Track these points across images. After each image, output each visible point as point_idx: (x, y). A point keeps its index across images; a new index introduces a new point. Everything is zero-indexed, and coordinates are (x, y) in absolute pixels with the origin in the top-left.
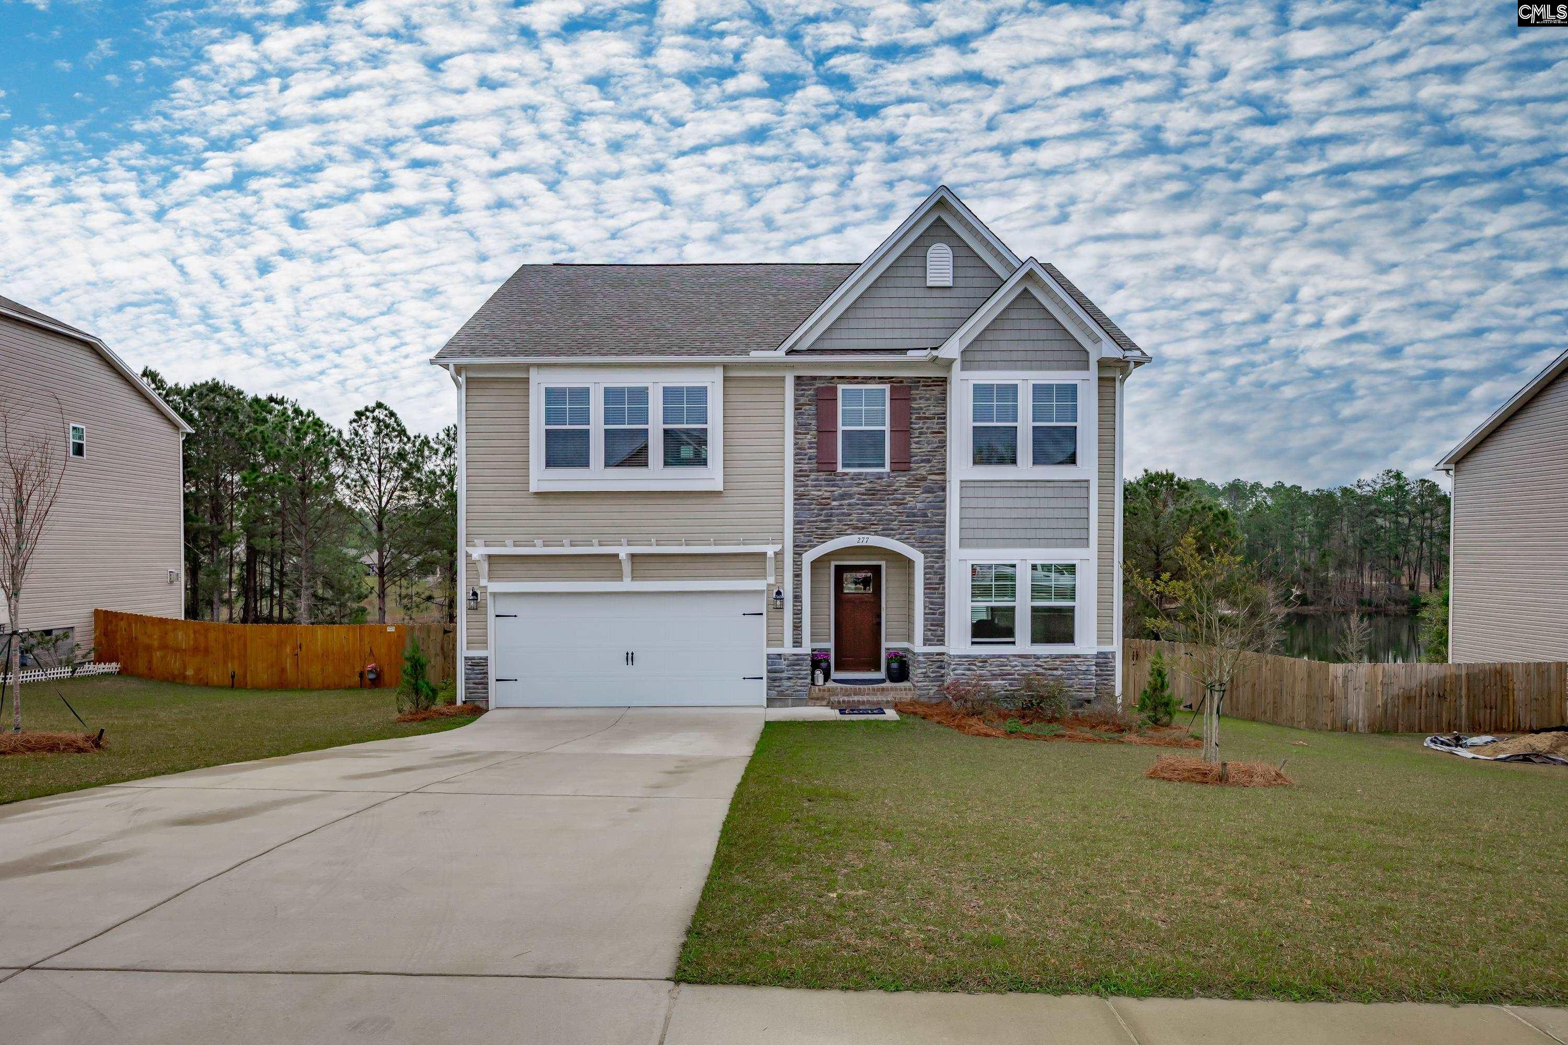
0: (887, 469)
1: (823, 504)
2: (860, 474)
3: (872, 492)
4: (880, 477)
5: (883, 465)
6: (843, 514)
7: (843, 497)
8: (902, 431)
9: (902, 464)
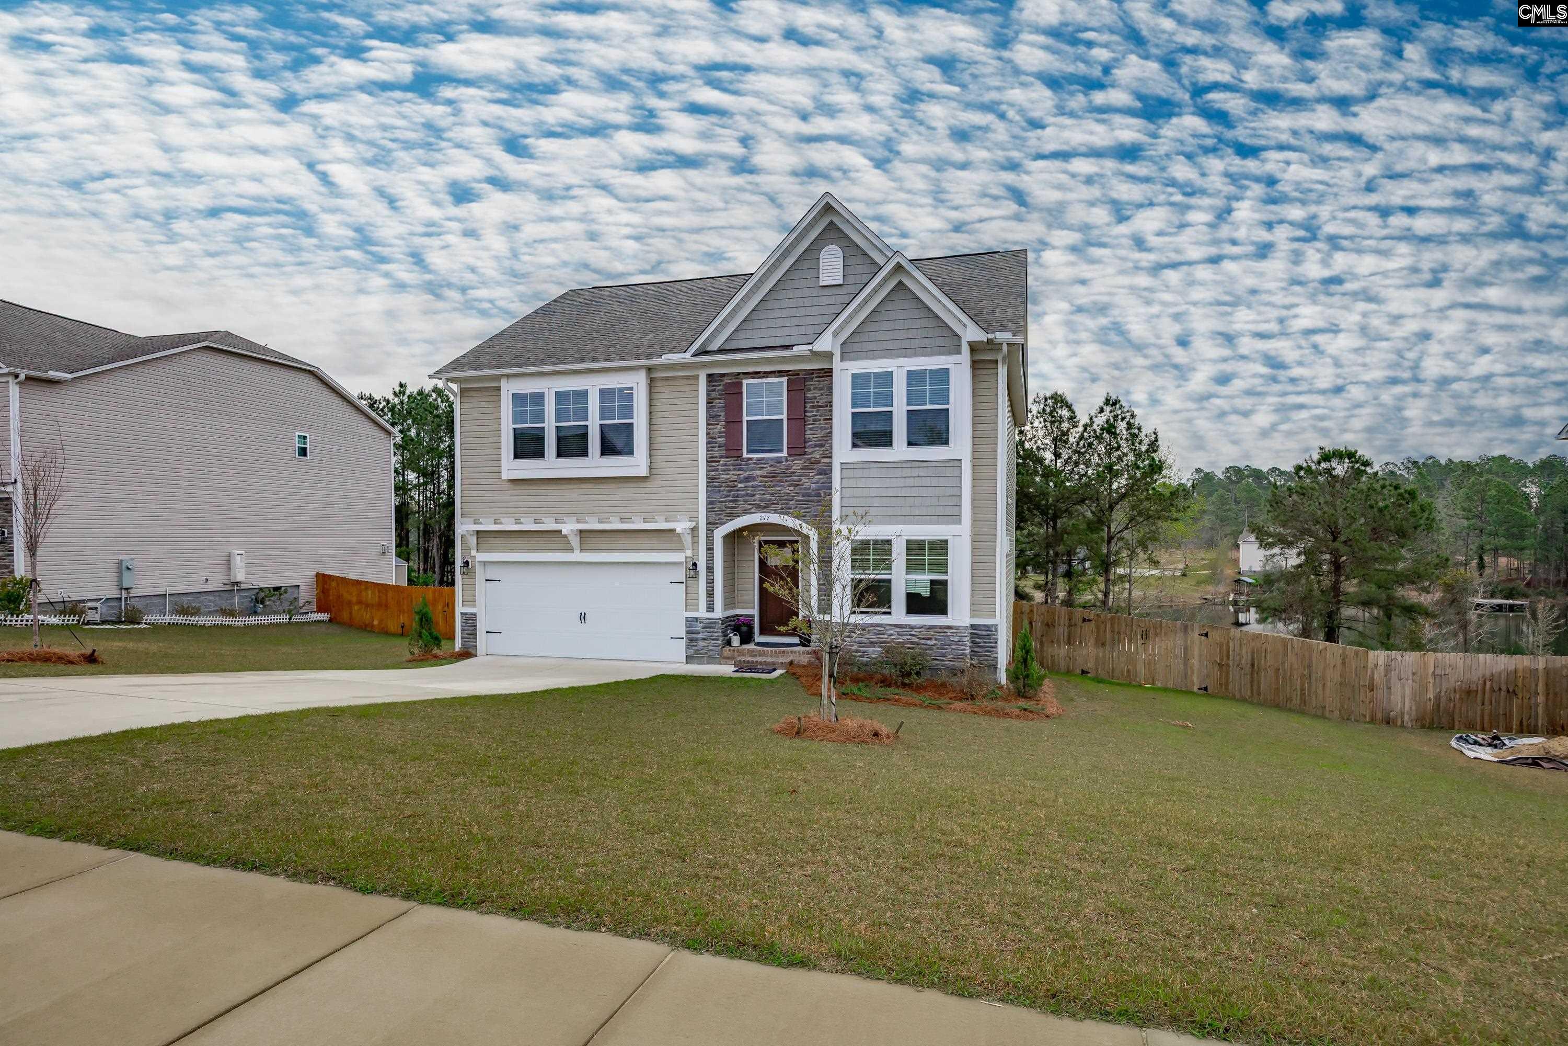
0: (785, 454)
1: (732, 486)
2: (763, 459)
3: (772, 475)
4: (779, 461)
5: (782, 451)
6: (747, 495)
7: (747, 479)
8: (798, 418)
9: (798, 449)
